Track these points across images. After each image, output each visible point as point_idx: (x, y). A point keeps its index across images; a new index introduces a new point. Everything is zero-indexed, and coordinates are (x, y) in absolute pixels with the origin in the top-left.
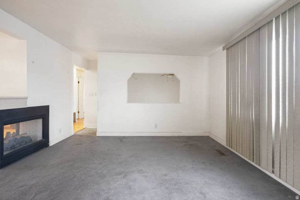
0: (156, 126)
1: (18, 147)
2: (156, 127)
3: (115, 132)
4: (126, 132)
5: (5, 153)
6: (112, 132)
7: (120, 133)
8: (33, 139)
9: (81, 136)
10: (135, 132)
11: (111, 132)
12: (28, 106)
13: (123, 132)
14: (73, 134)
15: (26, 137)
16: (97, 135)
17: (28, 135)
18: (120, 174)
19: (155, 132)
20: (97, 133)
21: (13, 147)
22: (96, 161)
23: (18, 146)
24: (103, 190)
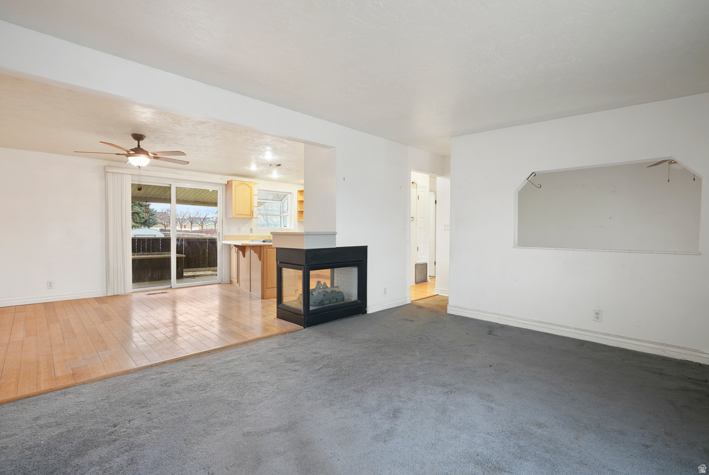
0: (597, 314)
1: (327, 304)
2: (597, 318)
3: (485, 312)
4: (510, 317)
5: (311, 308)
6: (479, 311)
7: (497, 316)
8: (346, 297)
9: (420, 307)
10: (534, 321)
11: (476, 310)
12: (337, 246)
13: (504, 315)
14: (410, 302)
15: (338, 293)
16: (449, 312)
17: (341, 290)
18: (444, 385)
19: (595, 332)
20: (448, 308)
21: (321, 303)
22: (417, 353)
23: (327, 302)
24: (399, 397)
